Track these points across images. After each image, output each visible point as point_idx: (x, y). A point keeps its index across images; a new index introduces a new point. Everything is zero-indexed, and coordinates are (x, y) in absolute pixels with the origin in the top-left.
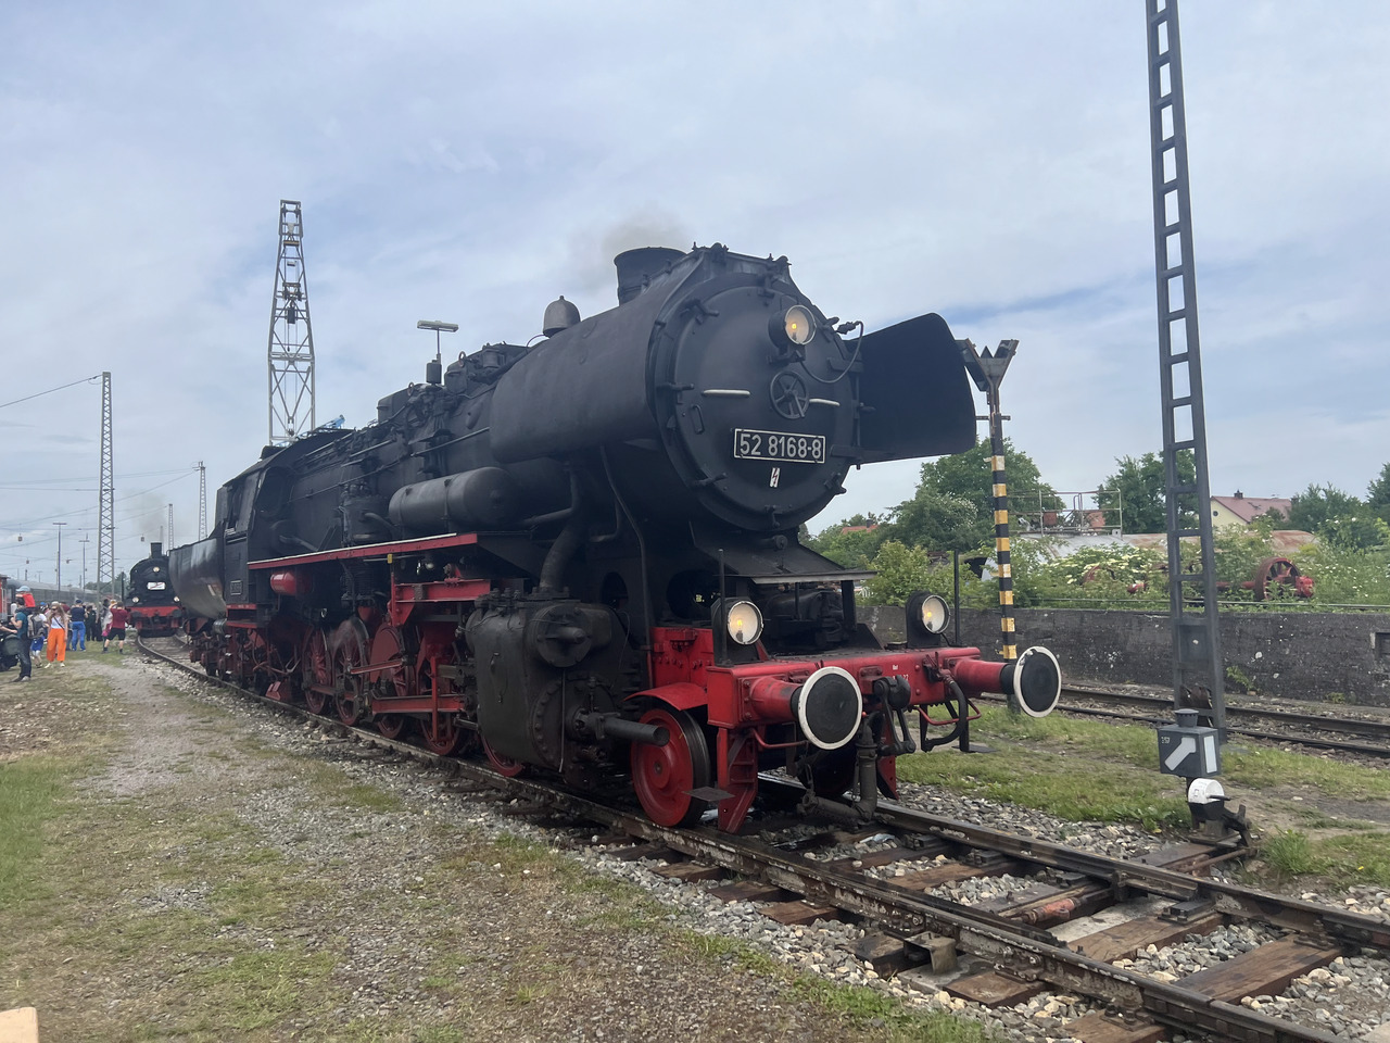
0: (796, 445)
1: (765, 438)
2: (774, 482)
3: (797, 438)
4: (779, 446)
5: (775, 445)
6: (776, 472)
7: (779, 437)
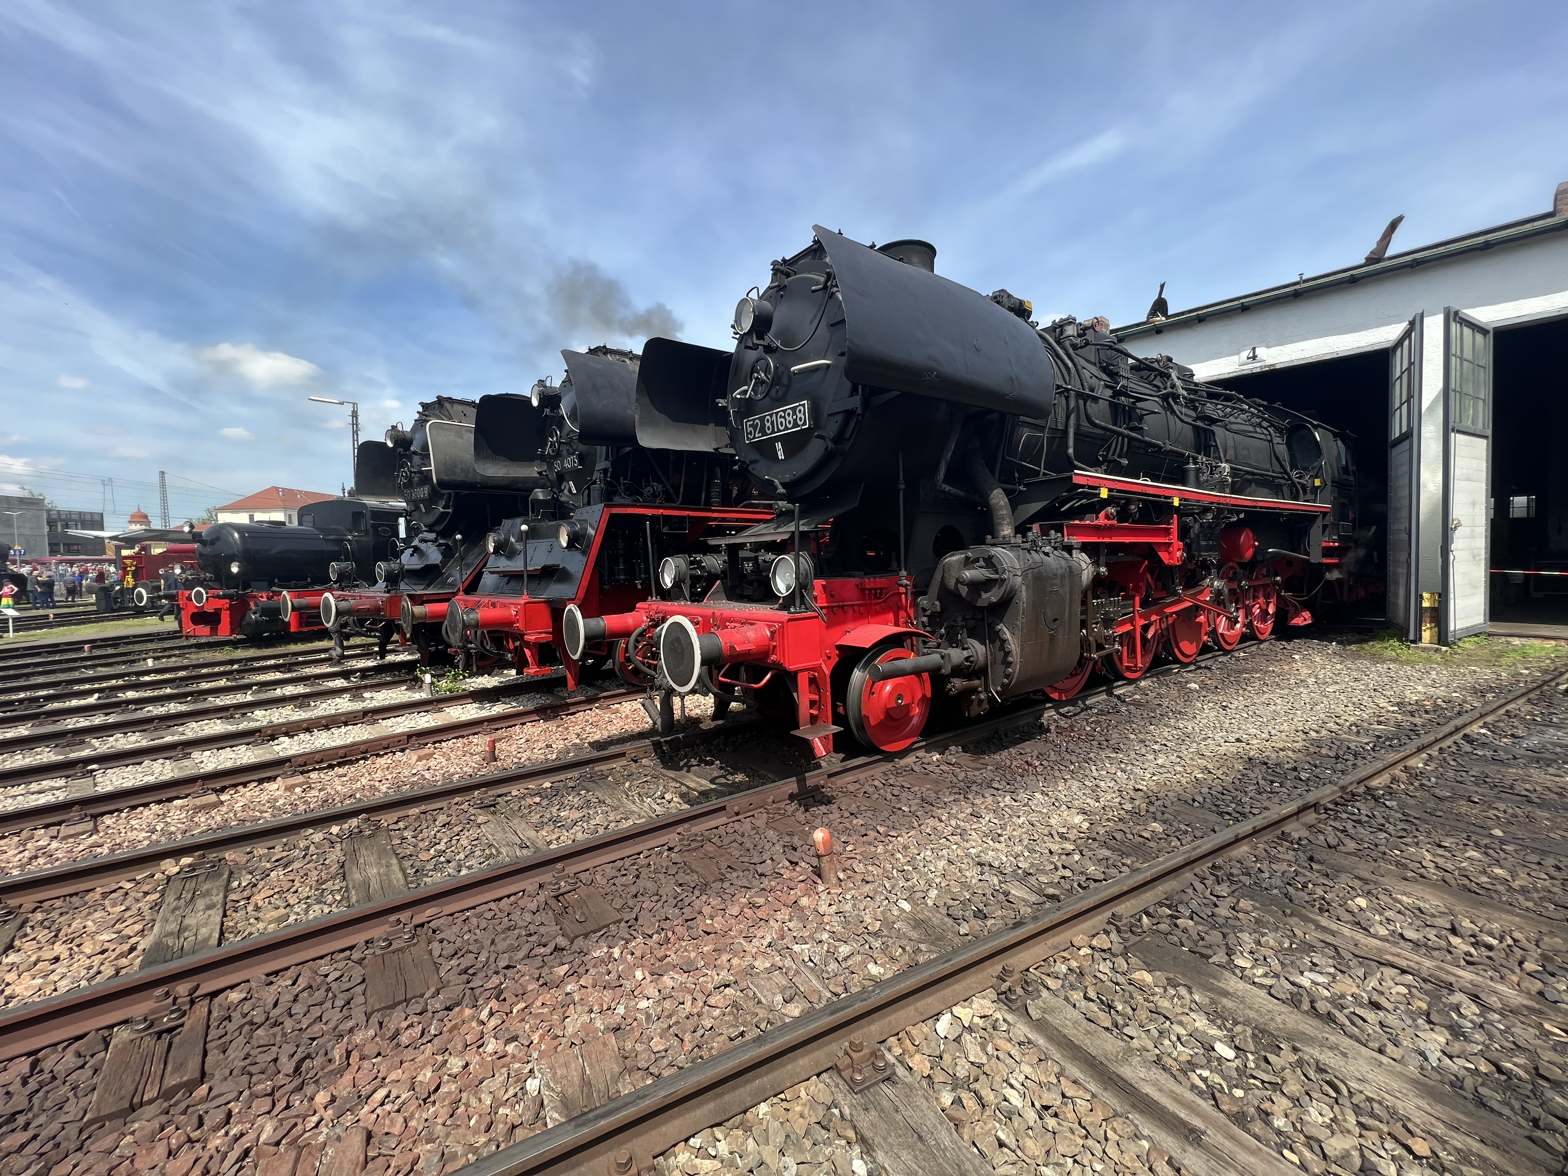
0: (784, 417)
1: (762, 419)
2: (781, 455)
3: (784, 411)
4: (772, 423)
5: (769, 424)
6: (779, 446)
7: (771, 415)
